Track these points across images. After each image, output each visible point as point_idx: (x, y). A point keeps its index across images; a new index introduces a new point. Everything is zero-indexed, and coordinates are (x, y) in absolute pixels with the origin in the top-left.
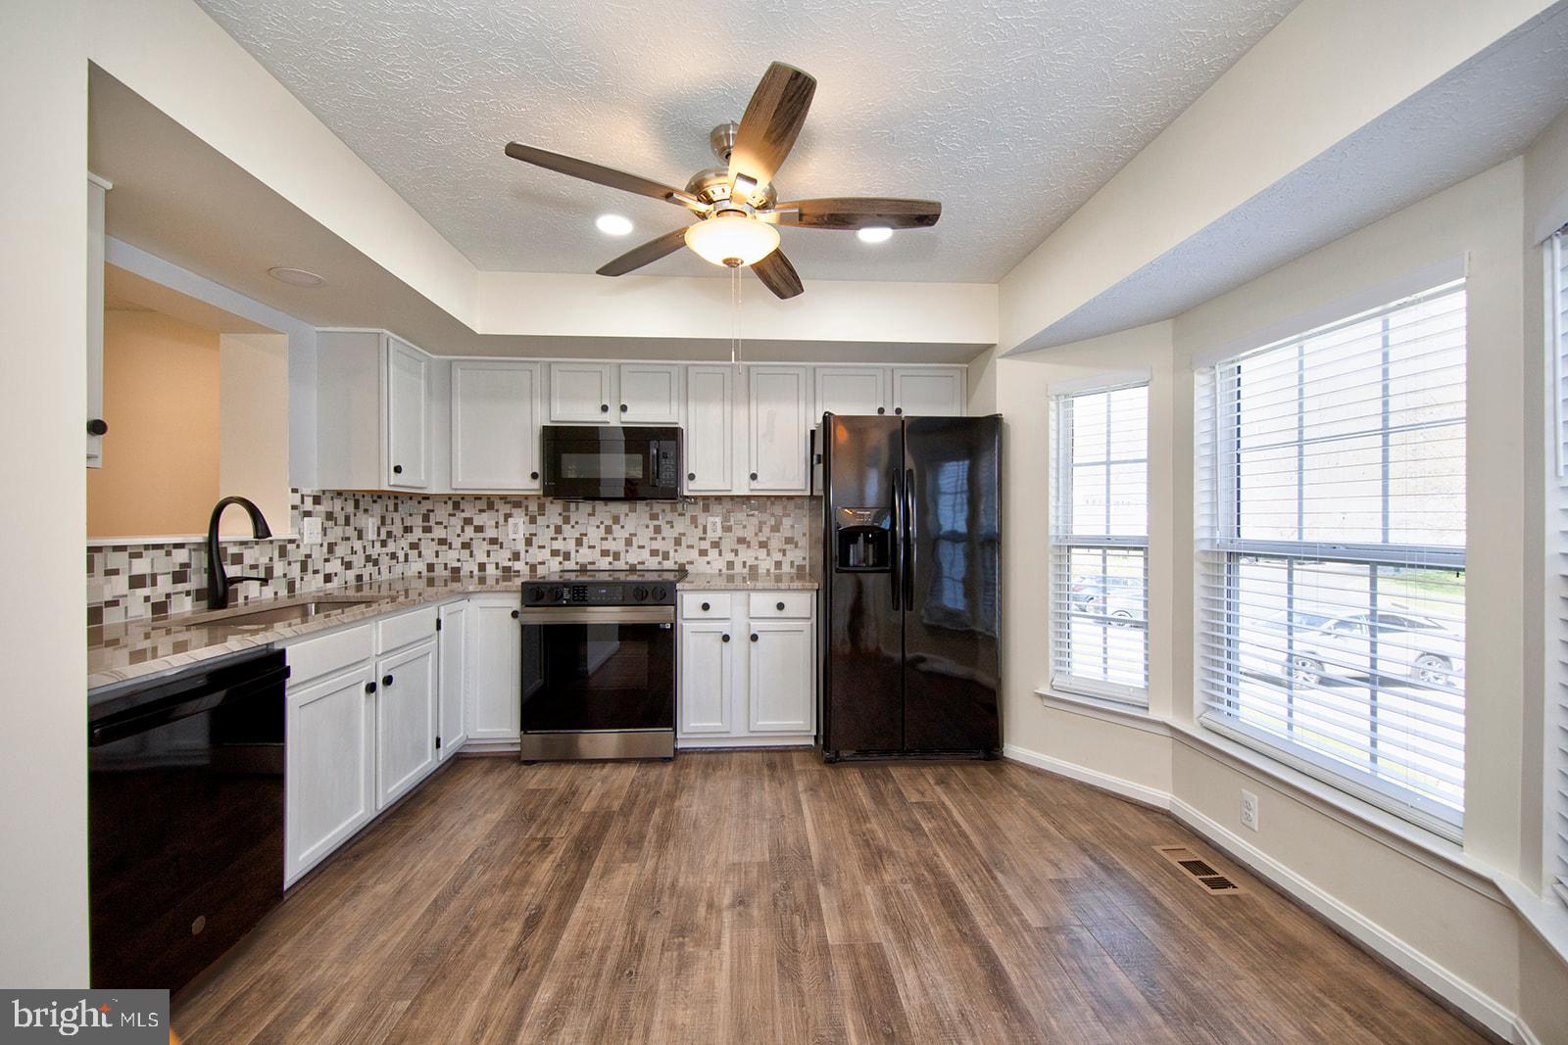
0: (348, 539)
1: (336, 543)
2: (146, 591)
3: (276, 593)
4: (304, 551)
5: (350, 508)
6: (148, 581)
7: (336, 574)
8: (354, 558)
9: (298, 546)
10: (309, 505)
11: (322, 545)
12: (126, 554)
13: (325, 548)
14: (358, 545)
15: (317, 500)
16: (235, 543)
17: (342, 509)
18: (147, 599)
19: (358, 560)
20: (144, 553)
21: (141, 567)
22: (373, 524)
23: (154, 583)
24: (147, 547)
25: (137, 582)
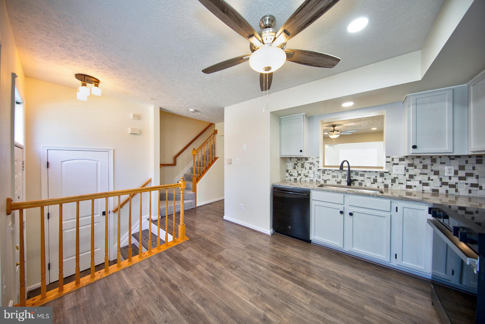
0: (426, 174)
1: (415, 175)
2: (336, 179)
3: (378, 187)
4: (393, 176)
5: (428, 162)
6: (336, 177)
7: (415, 186)
8: (430, 182)
9: (390, 174)
10: (397, 161)
11: (405, 175)
12: (331, 171)
13: (407, 176)
14: (435, 177)
15: (401, 160)
16: (361, 171)
17: (421, 162)
18: (336, 180)
19: (435, 183)
20: (335, 171)
21: (334, 174)
22: (450, 170)
23: (337, 177)
24: (336, 170)
25: (334, 177)
